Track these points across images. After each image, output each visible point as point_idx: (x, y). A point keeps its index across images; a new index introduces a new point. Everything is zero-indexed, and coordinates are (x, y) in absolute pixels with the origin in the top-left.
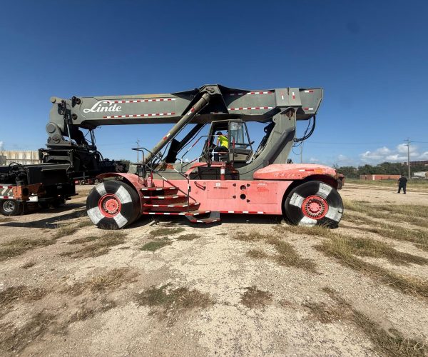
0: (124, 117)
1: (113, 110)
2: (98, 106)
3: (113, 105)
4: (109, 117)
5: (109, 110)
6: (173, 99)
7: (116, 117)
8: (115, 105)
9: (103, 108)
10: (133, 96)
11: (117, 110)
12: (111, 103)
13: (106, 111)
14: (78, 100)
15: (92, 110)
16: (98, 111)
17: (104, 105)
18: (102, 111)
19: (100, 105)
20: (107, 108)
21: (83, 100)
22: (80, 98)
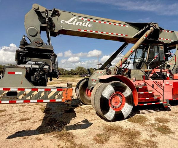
0: (94, 32)
1: (86, 26)
2: (74, 20)
3: (86, 22)
4: (82, 30)
5: (83, 25)
6: (126, 26)
7: (88, 31)
8: (88, 22)
9: (78, 23)
10: (102, 19)
11: (89, 26)
12: (85, 20)
13: (80, 25)
14: (57, 11)
15: (68, 22)
16: (74, 23)
17: (79, 20)
18: (77, 24)
19: (76, 20)
20: (81, 23)
21: (61, 13)
22: (59, 10)
